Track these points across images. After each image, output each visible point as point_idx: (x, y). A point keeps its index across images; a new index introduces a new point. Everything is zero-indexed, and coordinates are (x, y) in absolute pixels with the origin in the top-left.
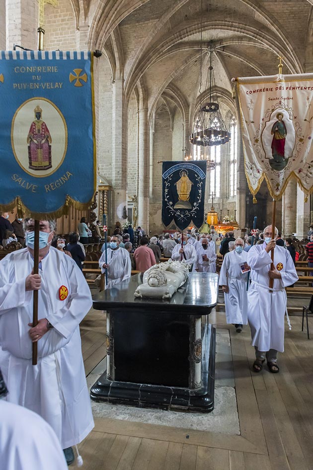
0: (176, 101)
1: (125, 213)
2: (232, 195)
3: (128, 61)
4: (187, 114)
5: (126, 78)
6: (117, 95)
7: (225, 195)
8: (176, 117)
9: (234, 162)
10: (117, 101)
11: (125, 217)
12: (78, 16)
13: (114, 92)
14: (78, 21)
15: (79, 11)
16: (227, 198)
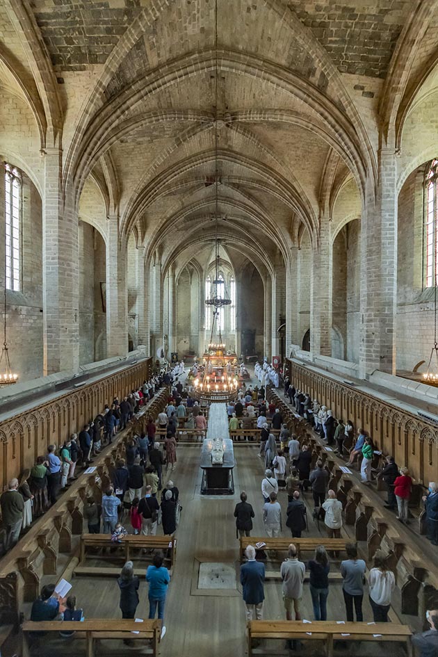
0: (193, 266)
1: (162, 353)
2: (232, 329)
3: (164, 253)
4: (202, 275)
5: (163, 264)
6: (157, 274)
7: (227, 329)
8: (193, 276)
9: (233, 306)
10: (156, 278)
11: (162, 356)
12: (137, 240)
13: (155, 272)
14: (137, 243)
15: (138, 237)
16: (229, 331)
